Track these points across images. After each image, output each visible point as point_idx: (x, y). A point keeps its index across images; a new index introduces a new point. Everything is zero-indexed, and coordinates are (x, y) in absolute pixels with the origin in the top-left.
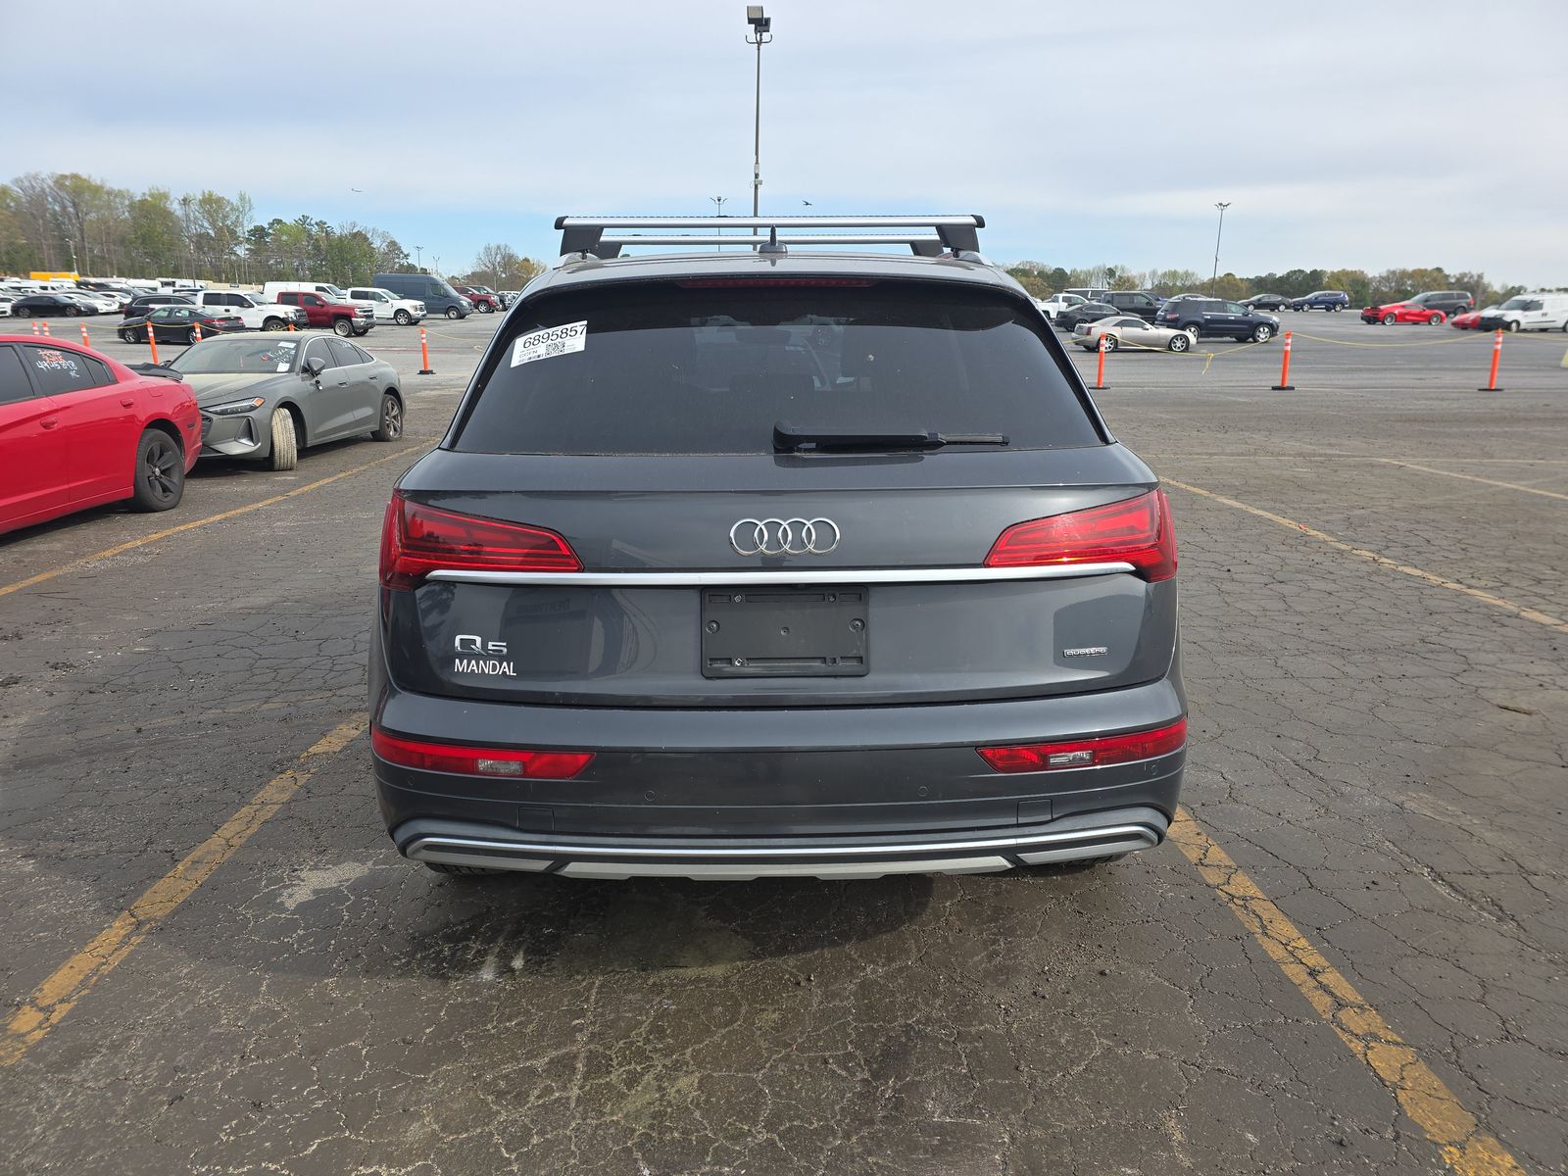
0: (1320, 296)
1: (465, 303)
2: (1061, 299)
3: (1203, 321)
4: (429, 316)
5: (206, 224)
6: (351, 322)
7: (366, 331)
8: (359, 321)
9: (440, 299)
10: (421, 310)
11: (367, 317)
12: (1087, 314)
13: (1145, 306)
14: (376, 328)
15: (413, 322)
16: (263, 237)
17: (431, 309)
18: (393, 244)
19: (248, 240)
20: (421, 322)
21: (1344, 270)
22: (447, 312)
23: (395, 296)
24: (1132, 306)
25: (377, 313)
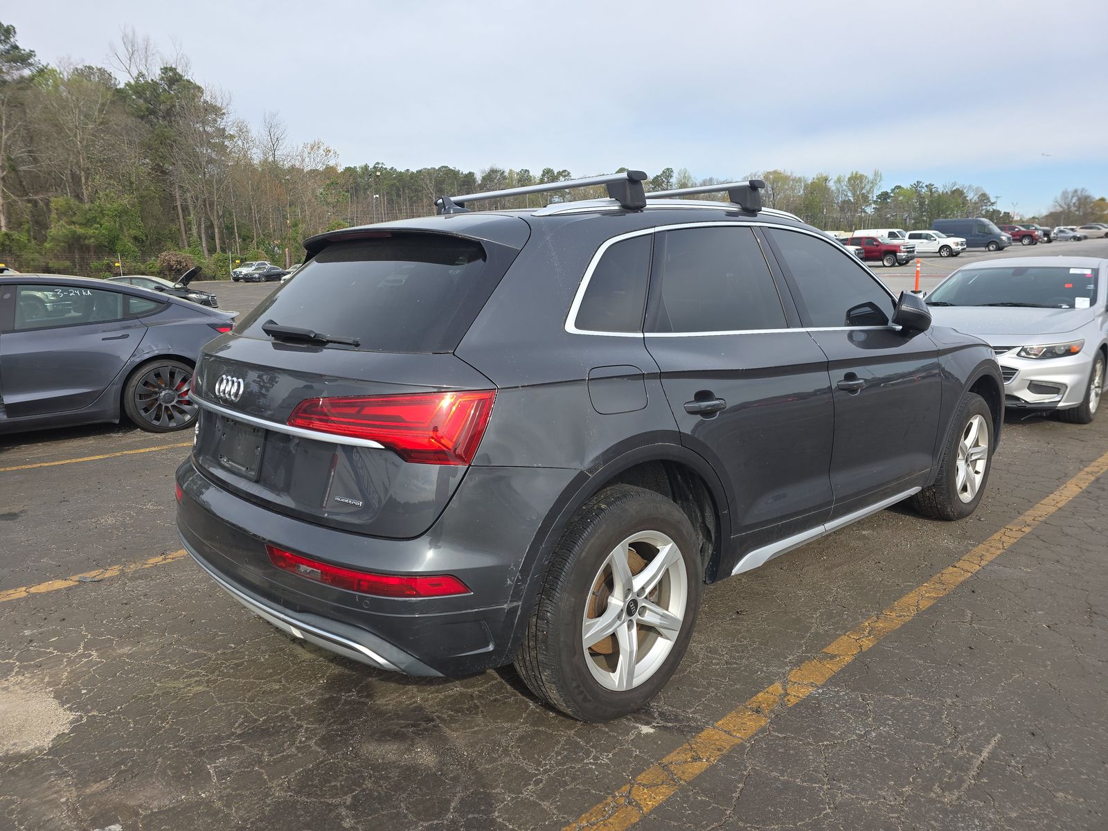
1: (1004, 238)
4: (968, 249)
5: (849, 194)
6: (896, 256)
7: (907, 262)
8: (902, 255)
9: (983, 236)
10: (962, 244)
11: (908, 252)
14: (915, 260)
15: (953, 254)
16: (886, 199)
17: (970, 244)
18: (984, 195)
19: (875, 202)
20: (961, 255)
22: (987, 246)
23: (943, 235)
25: (917, 249)
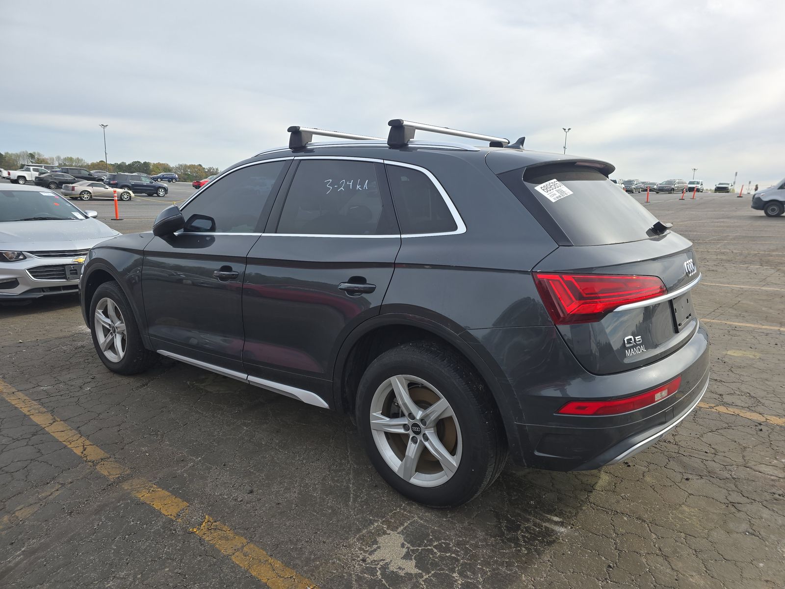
0: (165, 175)
2: (32, 170)
3: (131, 185)
12: (55, 179)
13: (88, 176)
21: (159, 163)
24: (80, 175)
